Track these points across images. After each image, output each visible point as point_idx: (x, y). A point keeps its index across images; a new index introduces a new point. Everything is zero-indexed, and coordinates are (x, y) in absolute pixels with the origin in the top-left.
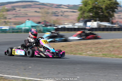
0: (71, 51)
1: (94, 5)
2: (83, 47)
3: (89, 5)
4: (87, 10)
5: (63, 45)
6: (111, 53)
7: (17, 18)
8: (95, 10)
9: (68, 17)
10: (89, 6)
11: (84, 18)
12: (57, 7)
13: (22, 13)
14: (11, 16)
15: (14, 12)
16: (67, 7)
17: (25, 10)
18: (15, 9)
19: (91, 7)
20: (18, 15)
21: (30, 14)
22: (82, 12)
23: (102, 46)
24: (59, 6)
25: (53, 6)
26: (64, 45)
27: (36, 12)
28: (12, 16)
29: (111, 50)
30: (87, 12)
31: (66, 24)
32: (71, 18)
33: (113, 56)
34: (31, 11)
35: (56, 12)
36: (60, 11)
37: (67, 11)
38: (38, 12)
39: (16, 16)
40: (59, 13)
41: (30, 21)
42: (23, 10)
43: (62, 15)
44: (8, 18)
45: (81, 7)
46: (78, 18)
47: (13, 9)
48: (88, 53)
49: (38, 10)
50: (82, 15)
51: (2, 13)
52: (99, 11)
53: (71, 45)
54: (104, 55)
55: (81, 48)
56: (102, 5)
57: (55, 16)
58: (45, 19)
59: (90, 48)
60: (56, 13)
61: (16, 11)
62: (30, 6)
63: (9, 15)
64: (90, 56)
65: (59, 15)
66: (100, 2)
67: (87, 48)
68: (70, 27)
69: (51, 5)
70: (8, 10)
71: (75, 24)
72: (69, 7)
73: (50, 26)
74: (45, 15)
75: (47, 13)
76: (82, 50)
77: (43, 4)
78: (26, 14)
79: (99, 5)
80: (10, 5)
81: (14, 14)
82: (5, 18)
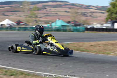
4: (115, 11)
7: (47, 17)
9: (97, 17)
11: (112, 19)
12: (86, 7)
13: (53, 12)
14: (42, 15)
15: (44, 11)
16: (96, 8)
17: (55, 10)
18: (46, 9)
20: (48, 14)
21: (60, 14)
22: (110, 13)
24: (88, 7)
25: (83, 7)
27: (66, 11)
30: (115, 14)
31: (94, 24)
32: (99, 18)
34: (61, 11)
35: (85, 12)
37: (96, 12)
38: (68, 12)
39: (47, 16)
40: (87, 14)
41: (60, 20)
42: (53, 10)
43: (90, 16)
44: (39, 16)
45: (109, 9)
46: (106, 19)
47: (44, 8)
48: (116, 52)
49: (68, 10)
50: (110, 16)
51: (34, 12)
53: (99, 44)
55: (109, 48)
57: (84, 16)
58: (75, 19)
60: (86, 13)
61: (47, 11)
62: (60, 6)
63: (40, 14)
69: (81, 6)
70: (39, 9)
71: (103, 24)
72: (98, 8)
73: (80, 25)
74: (75, 15)
75: (77, 13)
77: (73, 4)
78: (57, 14)
80: (41, 4)
81: (45, 13)
82: (36, 17)
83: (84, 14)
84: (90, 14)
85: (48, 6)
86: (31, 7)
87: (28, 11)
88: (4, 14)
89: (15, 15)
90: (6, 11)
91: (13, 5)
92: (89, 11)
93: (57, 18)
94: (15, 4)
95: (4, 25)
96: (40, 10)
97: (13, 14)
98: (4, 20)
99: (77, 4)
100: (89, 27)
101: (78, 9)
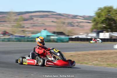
0: (78, 60)
1: (107, 16)
2: (90, 57)
3: (102, 16)
4: (101, 21)
5: (71, 55)
6: (115, 63)
8: (107, 22)
9: (83, 27)
10: (102, 18)
11: (97, 29)
12: (73, 17)
13: (40, 23)
14: (28, 26)
15: (31, 21)
17: (42, 20)
18: (32, 19)
19: (104, 19)
21: (47, 24)
22: (95, 23)
23: (107, 56)
24: (75, 17)
25: (70, 17)
26: (73, 55)
27: (53, 22)
28: (30, 25)
29: (116, 60)
30: (100, 23)
31: (81, 34)
32: (86, 28)
33: (116, 66)
34: (48, 21)
35: (72, 22)
37: (82, 22)
38: (55, 22)
39: (34, 26)
41: (46, 31)
42: (40, 20)
43: (77, 26)
44: (26, 27)
45: (95, 18)
46: (92, 29)
47: (31, 18)
48: (94, 62)
49: (55, 20)
50: (95, 26)
52: (112, 23)
53: (79, 54)
54: (108, 65)
55: (88, 58)
56: (115, 17)
57: (71, 26)
59: (97, 58)
60: (72, 23)
61: (33, 21)
62: (47, 16)
63: (27, 24)
64: (95, 65)
65: (75, 25)
66: (113, 14)
67: (93, 58)
68: (84, 37)
69: (68, 16)
71: (88, 34)
72: (84, 18)
75: (64, 23)
76: (89, 60)
77: (60, 15)
78: (43, 24)
79: (111, 17)
81: (32, 24)
82: (23, 27)
83: (71, 24)
84: (77, 24)
85: (35, 16)
86: (18, 17)
87: (14, 21)
89: (2, 25)
91: (0, 16)
92: (76, 20)
93: (44, 28)
94: (2, 14)
96: (26, 20)
99: (64, 14)
100: (74, 37)
101: (65, 19)
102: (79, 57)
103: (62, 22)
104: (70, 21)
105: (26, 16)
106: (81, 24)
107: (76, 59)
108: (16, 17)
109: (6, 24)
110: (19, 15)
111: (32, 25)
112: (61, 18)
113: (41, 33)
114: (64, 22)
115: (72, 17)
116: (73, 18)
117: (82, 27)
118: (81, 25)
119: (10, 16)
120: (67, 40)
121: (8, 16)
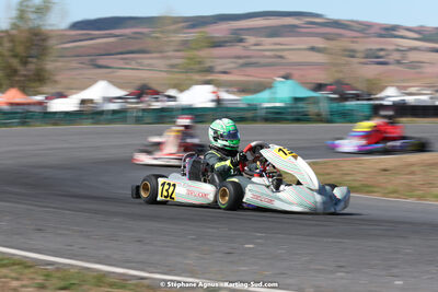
0: (410, 185)
5: (384, 167)
7: (250, 70)
9: (420, 67)
12: (383, 32)
13: (267, 53)
14: (228, 65)
15: (237, 50)
16: (416, 36)
17: (276, 44)
18: (241, 41)
20: (252, 60)
21: (292, 57)
24: (390, 31)
25: (372, 31)
26: (388, 167)
27: (313, 49)
28: (232, 62)
31: (413, 90)
32: (429, 70)
34: (296, 48)
35: (382, 50)
36: (394, 47)
37: (416, 49)
38: (322, 51)
39: (246, 65)
40: (388, 55)
41: (289, 82)
42: (268, 43)
43: (398, 62)
44: (219, 68)
47: (237, 38)
49: (320, 43)
53: (412, 165)
57: (377, 63)
58: (341, 75)
60: (382, 53)
61: (245, 47)
62: (291, 30)
63: (220, 58)
65: (391, 61)
68: (424, 101)
69: (364, 29)
72: (422, 33)
73: (357, 97)
75: (352, 54)
77: (336, 24)
78: (281, 57)
80: (225, 26)
81: (239, 57)
82: (210, 70)
83: (376, 57)
84: (397, 56)
85: (248, 30)
86: (193, 35)
88: (96, 64)
89: (134, 65)
90: (103, 52)
91: (128, 31)
92: (392, 44)
93: (283, 73)
94: (132, 27)
95: (91, 101)
96: (220, 46)
97: (127, 64)
98: (90, 86)
99: (353, 21)
100: (390, 103)
101: (354, 40)
102: (413, 173)
103: (345, 50)
104: (373, 44)
105: (219, 30)
106: (413, 56)
107: (402, 181)
108: (182, 36)
109: (146, 60)
110: (193, 26)
111: (241, 61)
112: (340, 35)
113: (273, 90)
114: (354, 51)
115: (379, 31)
116: (381, 36)
117: (415, 67)
118: (411, 60)
119: (162, 32)
120: (367, 112)
121: (154, 32)
